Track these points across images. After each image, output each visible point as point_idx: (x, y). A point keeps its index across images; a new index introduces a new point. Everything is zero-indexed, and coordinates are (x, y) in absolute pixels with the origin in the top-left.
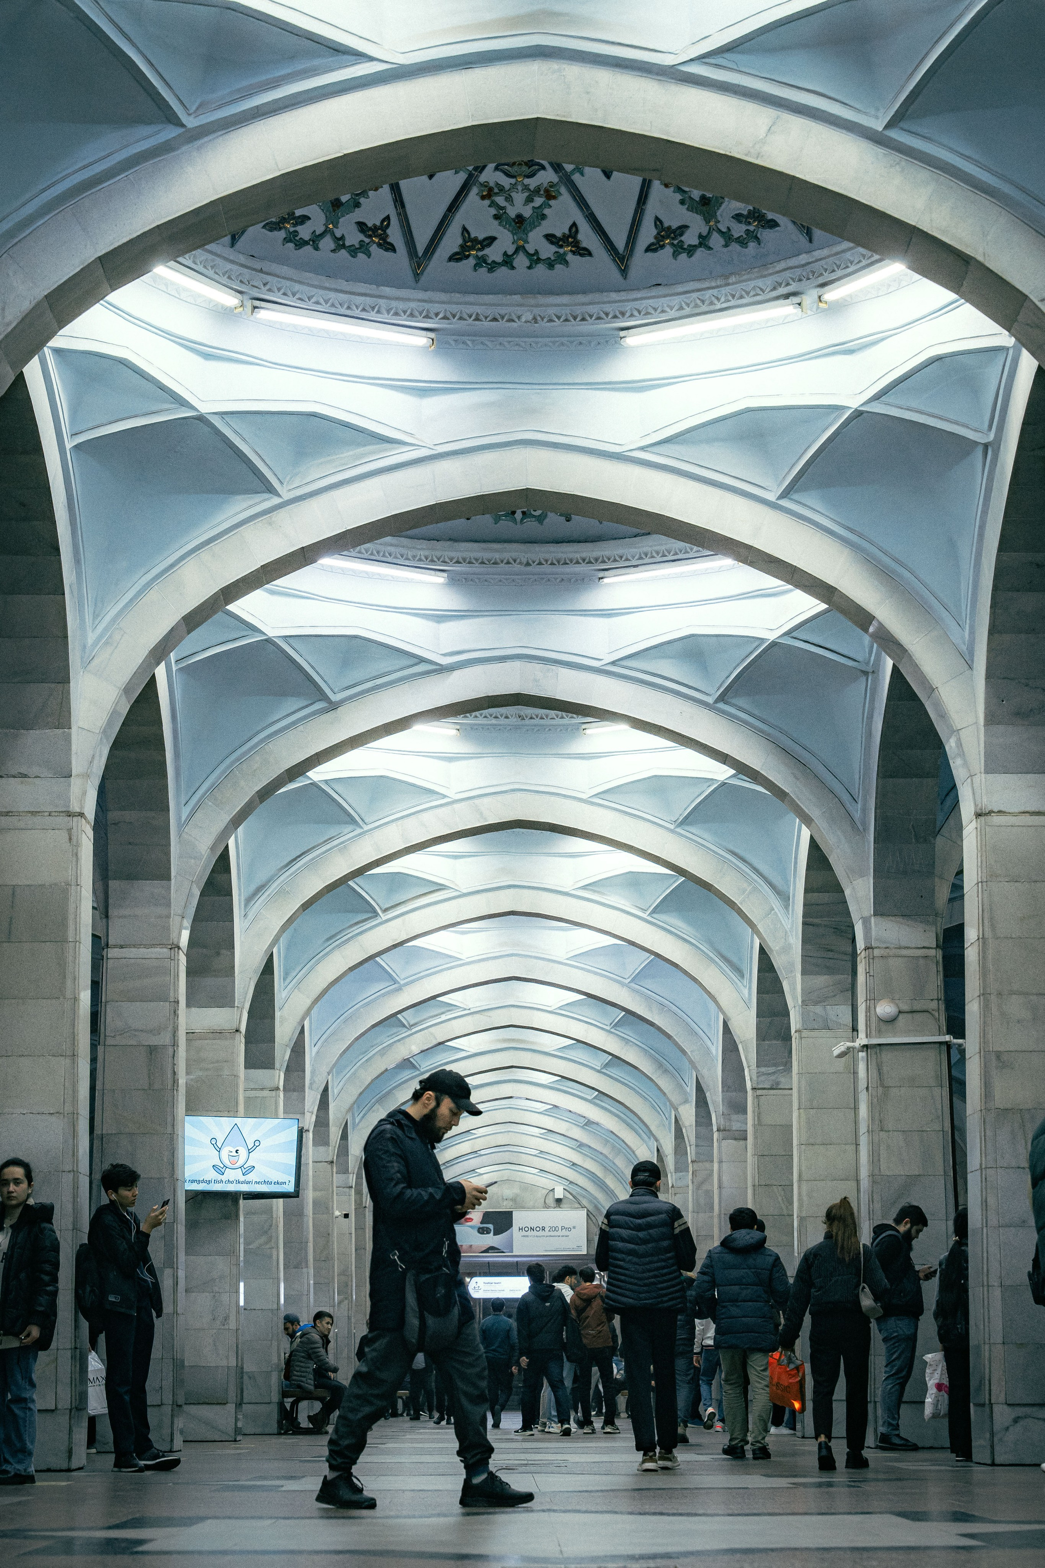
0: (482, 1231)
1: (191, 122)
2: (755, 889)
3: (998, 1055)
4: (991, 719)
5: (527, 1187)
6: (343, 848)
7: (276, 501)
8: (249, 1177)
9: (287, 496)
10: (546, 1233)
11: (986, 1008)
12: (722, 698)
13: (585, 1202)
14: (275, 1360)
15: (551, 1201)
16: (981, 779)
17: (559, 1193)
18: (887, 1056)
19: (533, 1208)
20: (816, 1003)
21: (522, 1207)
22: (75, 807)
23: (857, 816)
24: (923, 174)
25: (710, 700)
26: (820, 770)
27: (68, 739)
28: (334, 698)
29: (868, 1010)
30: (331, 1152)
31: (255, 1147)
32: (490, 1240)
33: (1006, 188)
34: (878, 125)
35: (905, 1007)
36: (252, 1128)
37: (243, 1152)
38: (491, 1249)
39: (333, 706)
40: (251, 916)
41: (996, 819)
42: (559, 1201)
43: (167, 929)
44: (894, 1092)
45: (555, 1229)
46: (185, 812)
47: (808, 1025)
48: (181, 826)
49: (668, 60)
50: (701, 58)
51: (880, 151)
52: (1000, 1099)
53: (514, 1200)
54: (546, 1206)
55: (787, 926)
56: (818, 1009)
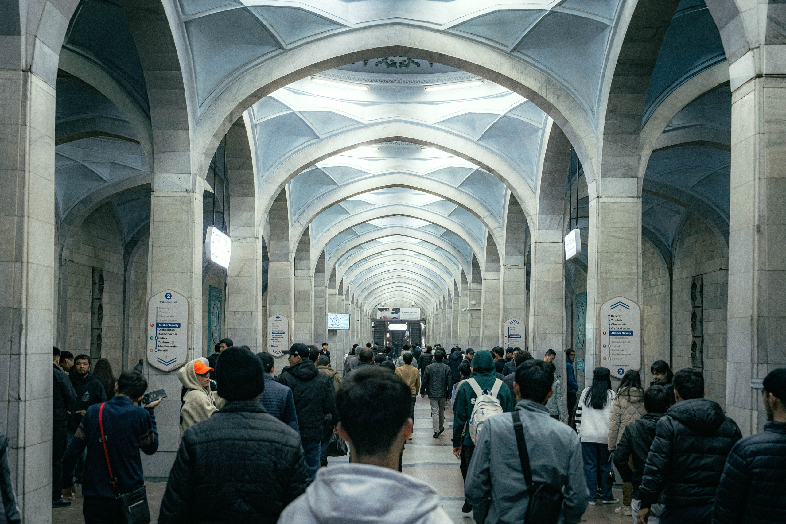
0: (392, 313)
1: (339, 185)
2: (451, 265)
3: (486, 325)
4: (487, 261)
5: (405, 302)
6: (360, 254)
7: (350, 216)
8: (339, 326)
9: (352, 215)
10: (409, 314)
11: (484, 317)
12: (441, 236)
13: (419, 306)
14: (343, 361)
15: (410, 306)
16: (485, 273)
17: (413, 304)
18: (473, 312)
19: (406, 307)
20: (464, 290)
21: (403, 307)
22: (311, 275)
23: (469, 262)
24: (464, 195)
25: (439, 236)
26: (461, 252)
27: (310, 263)
28: (359, 235)
29: (470, 302)
30: (354, 305)
31: (340, 320)
32: (394, 315)
33: (478, 198)
34: (457, 187)
35: (477, 302)
36: (339, 316)
37: (338, 321)
38: (395, 318)
39: (359, 236)
40: (339, 269)
41: (487, 281)
42: (413, 305)
43: (324, 283)
44: (474, 319)
45: (412, 313)
46: (328, 258)
47: (462, 296)
48: (327, 261)
49: (421, 175)
50: (427, 174)
51: (457, 191)
52: (486, 334)
53: (401, 305)
54: (409, 307)
55: (458, 273)
56: (465, 292)
